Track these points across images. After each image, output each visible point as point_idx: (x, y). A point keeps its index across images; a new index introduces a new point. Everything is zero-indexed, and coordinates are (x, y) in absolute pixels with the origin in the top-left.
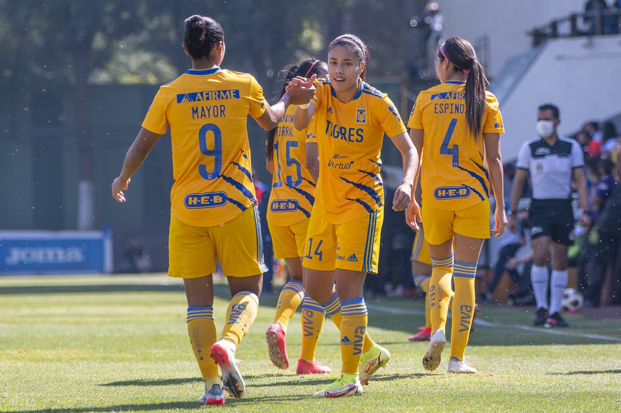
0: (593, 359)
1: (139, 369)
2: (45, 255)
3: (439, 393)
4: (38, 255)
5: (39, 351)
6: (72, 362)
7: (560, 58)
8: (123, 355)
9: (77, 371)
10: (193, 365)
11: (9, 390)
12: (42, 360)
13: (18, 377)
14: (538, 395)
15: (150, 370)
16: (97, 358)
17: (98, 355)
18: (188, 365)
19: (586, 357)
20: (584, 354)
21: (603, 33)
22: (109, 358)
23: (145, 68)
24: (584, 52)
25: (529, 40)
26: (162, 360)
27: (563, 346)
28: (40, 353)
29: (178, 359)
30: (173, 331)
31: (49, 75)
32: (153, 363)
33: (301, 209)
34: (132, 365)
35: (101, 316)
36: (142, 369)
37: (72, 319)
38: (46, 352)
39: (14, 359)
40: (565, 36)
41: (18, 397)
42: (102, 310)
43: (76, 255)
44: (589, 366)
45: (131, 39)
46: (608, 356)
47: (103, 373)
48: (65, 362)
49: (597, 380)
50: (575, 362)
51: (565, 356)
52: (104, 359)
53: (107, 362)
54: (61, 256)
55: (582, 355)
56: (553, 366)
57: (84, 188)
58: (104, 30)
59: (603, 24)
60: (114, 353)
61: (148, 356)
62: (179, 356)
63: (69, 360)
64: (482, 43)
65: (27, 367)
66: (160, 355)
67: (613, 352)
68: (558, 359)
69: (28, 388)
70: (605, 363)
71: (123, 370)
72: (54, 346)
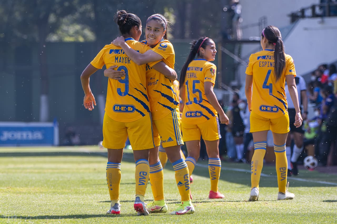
0: (323, 195)
1: (73, 198)
2: (22, 136)
3: (238, 212)
4: (18, 135)
5: (18, 188)
6: (36, 194)
7: (306, 29)
8: (64, 190)
9: (39, 199)
10: (103, 196)
11: (2, 209)
12: (20, 193)
13: (7, 202)
14: (293, 214)
15: (79, 199)
16: (50, 192)
17: (50, 190)
18: (100, 196)
19: (319, 194)
20: (318, 192)
21: (330, 15)
22: (57, 192)
23: (77, 33)
24: (319, 26)
25: (289, 19)
26: (86, 194)
27: (307, 188)
28: (19, 189)
29: (94, 193)
30: (91, 178)
31: (25, 37)
32: (81, 195)
33: (204, 116)
34: (69, 196)
35: (53, 169)
36: (75, 198)
37: (36, 171)
38: (22, 189)
39: (5, 192)
40: (309, 17)
41: (7, 213)
42: (53, 166)
43: (39, 135)
44: (321, 199)
45: (70, 17)
46: (331, 193)
47: (53, 200)
48: (33, 194)
49: (325, 206)
50: (313, 196)
51: (308, 193)
52: (54, 192)
53: (55, 194)
54: (31, 136)
55: (317, 193)
56: (301, 198)
57: (43, 99)
58: (55, 12)
59: (330, 11)
60: (59, 189)
61: (78, 192)
62: (95, 191)
63: (35, 193)
64: (263, 21)
65: (12, 197)
66: (85, 191)
67: (334, 191)
68: (304, 195)
69: (12, 208)
70: (330, 197)
71: (65, 199)
72: (26, 186)
